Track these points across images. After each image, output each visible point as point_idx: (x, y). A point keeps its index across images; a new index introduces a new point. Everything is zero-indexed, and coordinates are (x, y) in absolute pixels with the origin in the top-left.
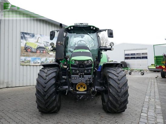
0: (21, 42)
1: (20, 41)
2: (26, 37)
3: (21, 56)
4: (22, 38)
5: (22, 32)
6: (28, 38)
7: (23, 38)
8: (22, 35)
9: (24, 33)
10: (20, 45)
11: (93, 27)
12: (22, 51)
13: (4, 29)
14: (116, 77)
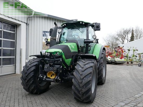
0: (43, 39)
1: (42, 37)
2: (47, 35)
3: (43, 49)
4: (43, 35)
5: (44, 31)
6: (48, 35)
7: (45, 35)
8: (44, 34)
9: (45, 31)
10: (42, 41)
11: (82, 22)
12: (43, 45)
13: (31, 30)
14: (81, 68)
